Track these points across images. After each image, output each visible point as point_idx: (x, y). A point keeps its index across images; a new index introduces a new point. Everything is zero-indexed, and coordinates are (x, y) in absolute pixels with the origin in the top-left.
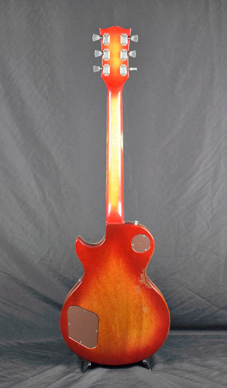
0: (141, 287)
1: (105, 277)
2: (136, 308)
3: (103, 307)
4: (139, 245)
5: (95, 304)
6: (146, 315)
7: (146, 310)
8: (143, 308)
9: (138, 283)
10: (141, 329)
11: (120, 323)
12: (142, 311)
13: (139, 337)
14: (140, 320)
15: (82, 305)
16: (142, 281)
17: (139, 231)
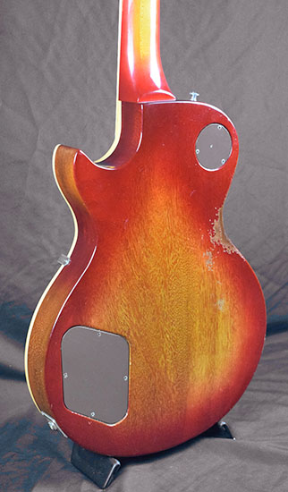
0: (214, 253)
1: (141, 241)
2: (205, 305)
3: (139, 317)
4: (210, 152)
5: (122, 312)
6: (224, 316)
7: (223, 304)
8: (219, 302)
9: (208, 245)
10: (214, 352)
11: (175, 346)
12: (216, 310)
13: (211, 370)
14: (212, 333)
15: (94, 322)
16: (216, 238)
17: (208, 117)
